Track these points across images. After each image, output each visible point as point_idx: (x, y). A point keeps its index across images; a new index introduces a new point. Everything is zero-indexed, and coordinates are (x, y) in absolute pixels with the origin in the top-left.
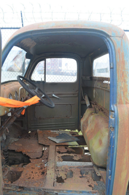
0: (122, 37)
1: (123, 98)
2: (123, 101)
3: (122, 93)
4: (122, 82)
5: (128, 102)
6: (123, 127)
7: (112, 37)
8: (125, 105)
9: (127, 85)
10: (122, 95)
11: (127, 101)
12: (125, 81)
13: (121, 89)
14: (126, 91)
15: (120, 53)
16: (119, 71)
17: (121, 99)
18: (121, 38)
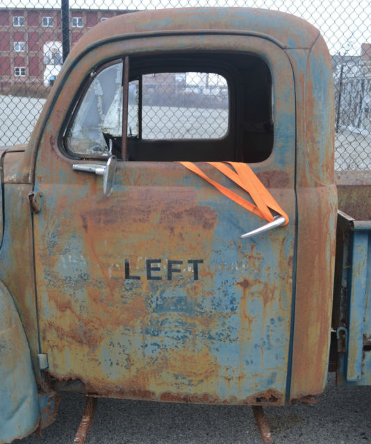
0: (311, 49)
1: (308, 175)
2: (309, 181)
3: (307, 165)
4: (308, 142)
5: (319, 182)
6: (307, 232)
7: (289, 49)
8: (313, 189)
9: (319, 149)
10: (307, 169)
11: (317, 181)
12: (313, 140)
13: (304, 157)
14: (317, 160)
15: (303, 84)
16: (302, 120)
17: (304, 177)
18: (308, 51)
